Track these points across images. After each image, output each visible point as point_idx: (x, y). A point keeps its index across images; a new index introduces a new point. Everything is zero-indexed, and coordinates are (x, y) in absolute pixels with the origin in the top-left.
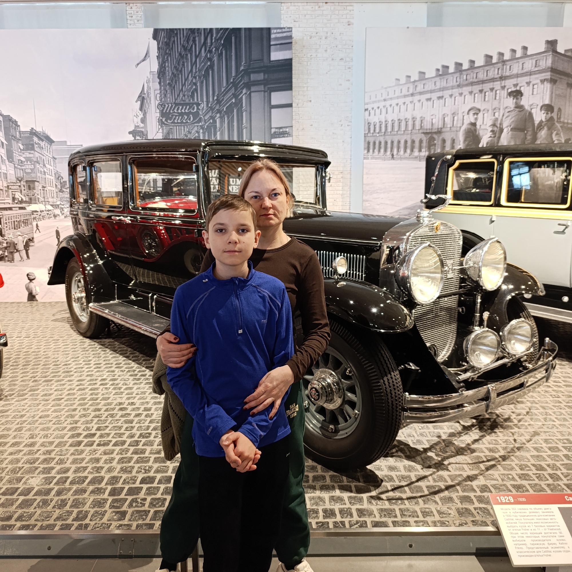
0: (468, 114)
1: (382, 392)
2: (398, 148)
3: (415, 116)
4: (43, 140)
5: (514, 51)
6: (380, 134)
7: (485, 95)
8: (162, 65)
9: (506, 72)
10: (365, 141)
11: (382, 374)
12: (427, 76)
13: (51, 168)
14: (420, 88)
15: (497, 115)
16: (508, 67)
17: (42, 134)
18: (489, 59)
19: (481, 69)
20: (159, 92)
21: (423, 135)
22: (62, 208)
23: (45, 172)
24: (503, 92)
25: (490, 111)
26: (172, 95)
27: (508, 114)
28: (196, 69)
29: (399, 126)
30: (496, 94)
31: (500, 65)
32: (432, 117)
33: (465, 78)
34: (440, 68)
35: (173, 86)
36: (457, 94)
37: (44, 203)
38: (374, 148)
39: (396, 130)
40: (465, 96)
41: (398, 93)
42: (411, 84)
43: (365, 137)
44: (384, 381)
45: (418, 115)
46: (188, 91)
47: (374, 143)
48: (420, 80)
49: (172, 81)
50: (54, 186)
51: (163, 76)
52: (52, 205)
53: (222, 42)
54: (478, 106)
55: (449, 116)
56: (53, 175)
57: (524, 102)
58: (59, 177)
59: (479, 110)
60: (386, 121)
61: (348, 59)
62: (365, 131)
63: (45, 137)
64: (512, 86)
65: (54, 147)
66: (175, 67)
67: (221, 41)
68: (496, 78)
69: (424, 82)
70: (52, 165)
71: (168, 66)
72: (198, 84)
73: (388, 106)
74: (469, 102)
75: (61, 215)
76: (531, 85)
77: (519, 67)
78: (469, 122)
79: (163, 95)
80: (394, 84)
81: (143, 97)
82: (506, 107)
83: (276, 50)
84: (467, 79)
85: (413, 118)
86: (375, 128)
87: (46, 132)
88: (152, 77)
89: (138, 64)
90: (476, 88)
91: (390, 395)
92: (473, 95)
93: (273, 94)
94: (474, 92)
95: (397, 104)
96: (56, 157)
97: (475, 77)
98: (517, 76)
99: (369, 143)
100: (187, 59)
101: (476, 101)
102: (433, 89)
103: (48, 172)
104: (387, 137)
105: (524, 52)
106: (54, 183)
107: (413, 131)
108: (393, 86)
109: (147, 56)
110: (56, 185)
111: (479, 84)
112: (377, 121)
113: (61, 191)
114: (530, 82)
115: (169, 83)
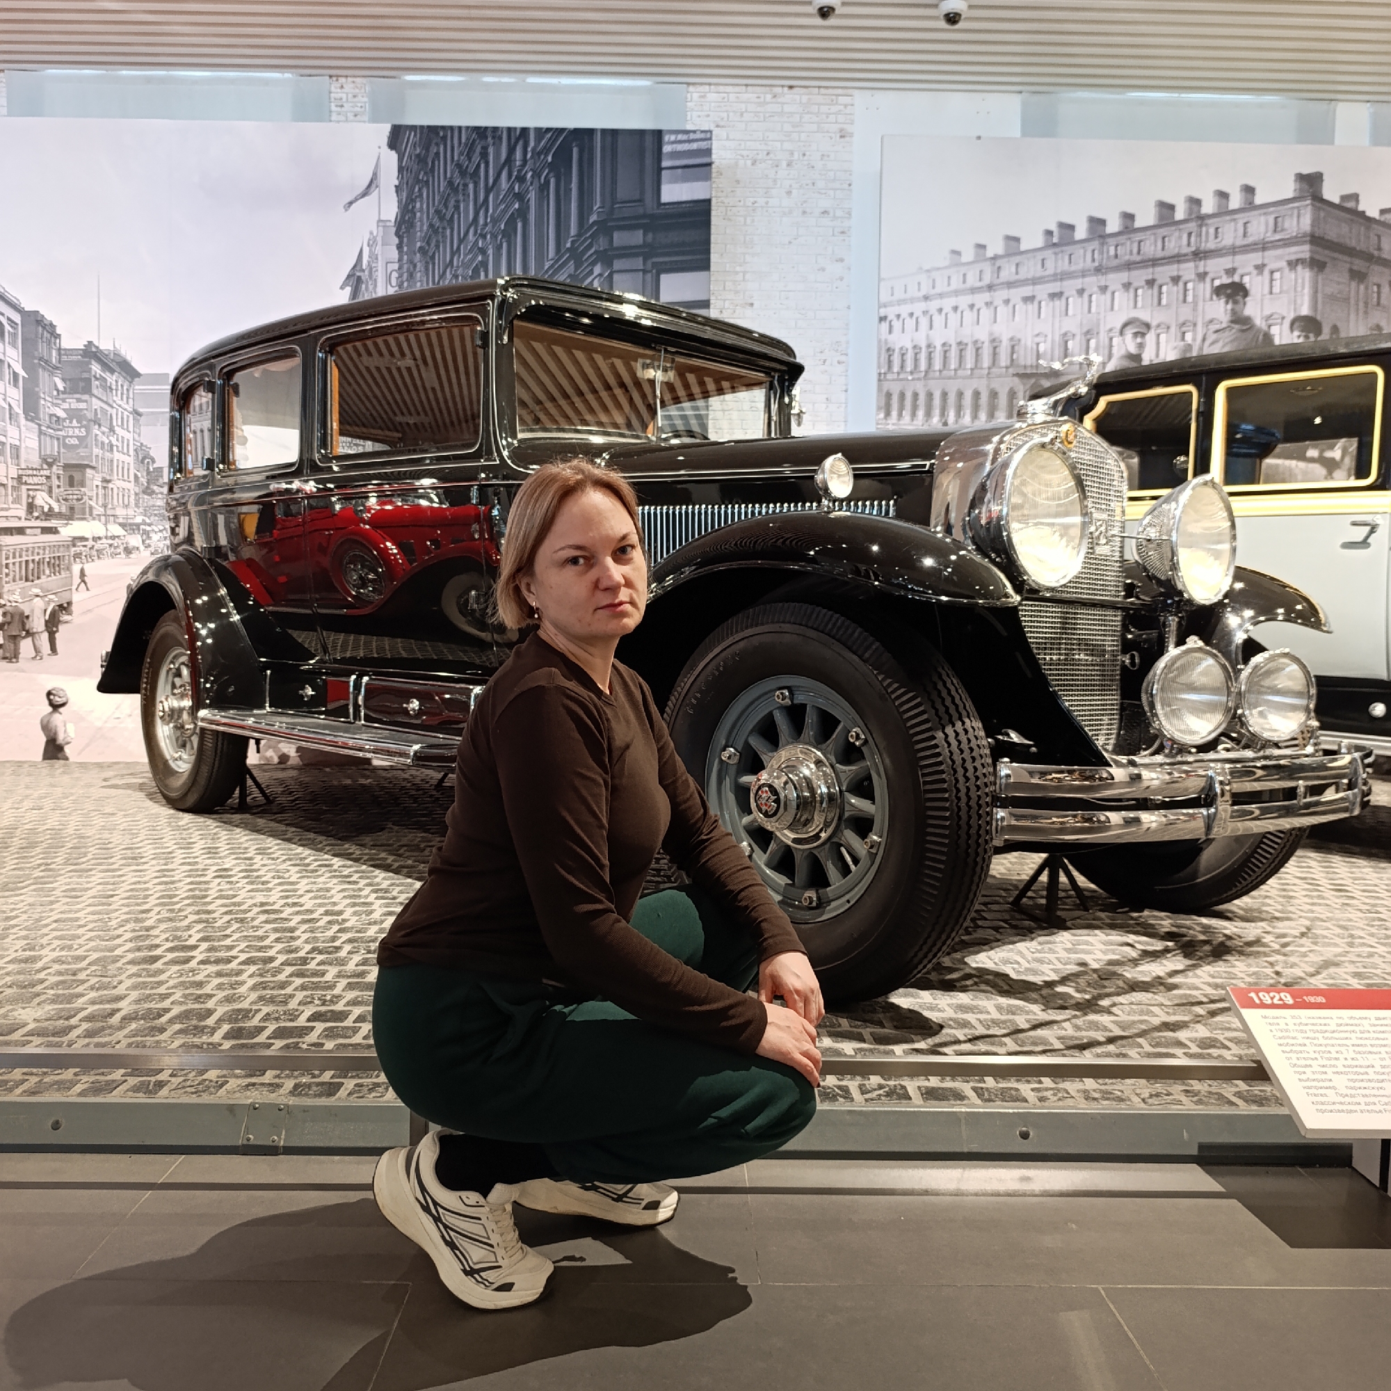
0: (1121, 333)
1: (941, 763)
2: (959, 409)
3: (996, 335)
4: (112, 371)
5: (1223, 195)
6: (916, 376)
7: (1160, 293)
8: (407, 205)
9: (1207, 241)
10: (880, 389)
11: (940, 719)
12: (1024, 246)
13: (127, 436)
14: (1008, 272)
15: (1189, 337)
16: (1212, 231)
17: (112, 356)
18: (1165, 211)
19: (1149, 233)
20: (396, 266)
21: (1016, 379)
22: (147, 533)
23: (112, 446)
24: (1201, 285)
25: (1173, 329)
26: (427, 275)
27: (1214, 336)
28: (486, 217)
29: (961, 358)
30: (1186, 290)
31: (1192, 226)
32: (1037, 340)
33: (1112, 251)
34: (1053, 227)
35: (430, 254)
36: (1095, 289)
37: (103, 518)
38: (901, 408)
39: (953, 367)
40: (1113, 293)
41: (956, 283)
42: (988, 263)
43: (879, 380)
44: (947, 736)
45: (1004, 332)
46: (466, 266)
47: (902, 396)
48: (1008, 255)
49: (428, 243)
50: (132, 478)
51: (408, 231)
52: (123, 525)
53: (550, 159)
54: (1144, 316)
55: (1078, 338)
56: (132, 452)
57: (1252, 309)
58: (144, 458)
59: (1148, 326)
60: (929, 346)
61: (839, 213)
62: (879, 367)
63: (119, 364)
64: (1223, 273)
65: (138, 387)
66: (437, 212)
67: (546, 155)
68: (1185, 255)
69: (1017, 259)
70: (131, 429)
71: (421, 210)
72: (490, 252)
73: (933, 311)
74: (1123, 308)
75: (142, 548)
76: (1266, 272)
77: (1236, 230)
78: (1123, 352)
79: (405, 275)
80: (947, 263)
81: (359, 278)
82: (1211, 321)
83: (675, 180)
84: (1116, 256)
85: (993, 340)
86: (903, 361)
87: (123, 353)
88: (381, 234)
89: (351, 203)
90: (1140, 276)
91: (960, 771)
92: (1132, 290)
93: (666, 279)
94: (1135, 284)
95: (955, 309)
96: (141, 410)
97: (1135, 251)
98: (1234, 251)
99: (889, 395)
100: (466, 195)
101: (1140, 304)
102: (1038, 275)
103: (120, 445)
104: (932, 383)
105: (1246, 199)
106: (132, 471)
107: (994, 370)
108: (946, 268)
109: (374, 186)
110: (136, 477)
111: (1146, 267)
112: (909, 346)
113: (148, 491)
114: (1264, 265)
115: (421, 248)
